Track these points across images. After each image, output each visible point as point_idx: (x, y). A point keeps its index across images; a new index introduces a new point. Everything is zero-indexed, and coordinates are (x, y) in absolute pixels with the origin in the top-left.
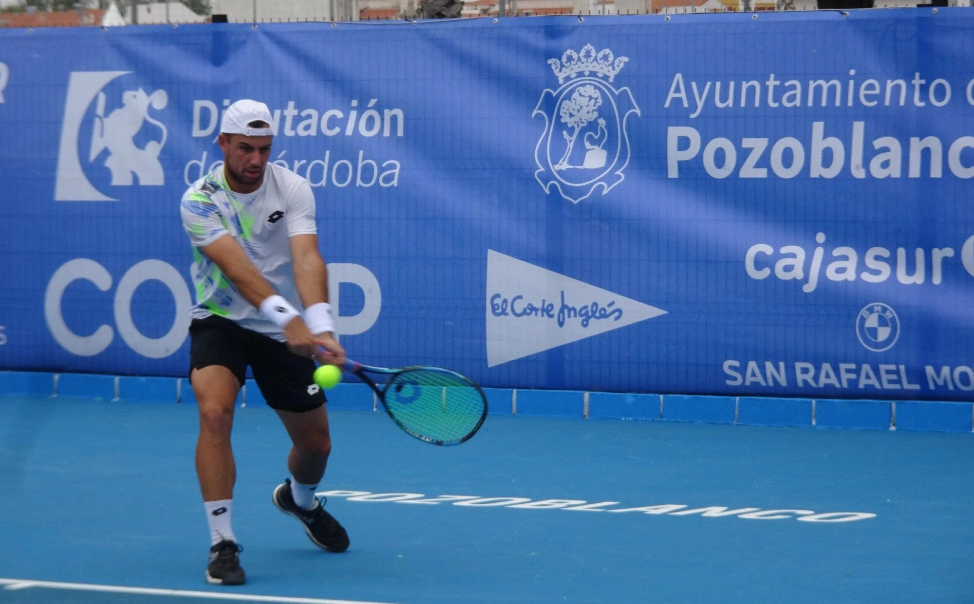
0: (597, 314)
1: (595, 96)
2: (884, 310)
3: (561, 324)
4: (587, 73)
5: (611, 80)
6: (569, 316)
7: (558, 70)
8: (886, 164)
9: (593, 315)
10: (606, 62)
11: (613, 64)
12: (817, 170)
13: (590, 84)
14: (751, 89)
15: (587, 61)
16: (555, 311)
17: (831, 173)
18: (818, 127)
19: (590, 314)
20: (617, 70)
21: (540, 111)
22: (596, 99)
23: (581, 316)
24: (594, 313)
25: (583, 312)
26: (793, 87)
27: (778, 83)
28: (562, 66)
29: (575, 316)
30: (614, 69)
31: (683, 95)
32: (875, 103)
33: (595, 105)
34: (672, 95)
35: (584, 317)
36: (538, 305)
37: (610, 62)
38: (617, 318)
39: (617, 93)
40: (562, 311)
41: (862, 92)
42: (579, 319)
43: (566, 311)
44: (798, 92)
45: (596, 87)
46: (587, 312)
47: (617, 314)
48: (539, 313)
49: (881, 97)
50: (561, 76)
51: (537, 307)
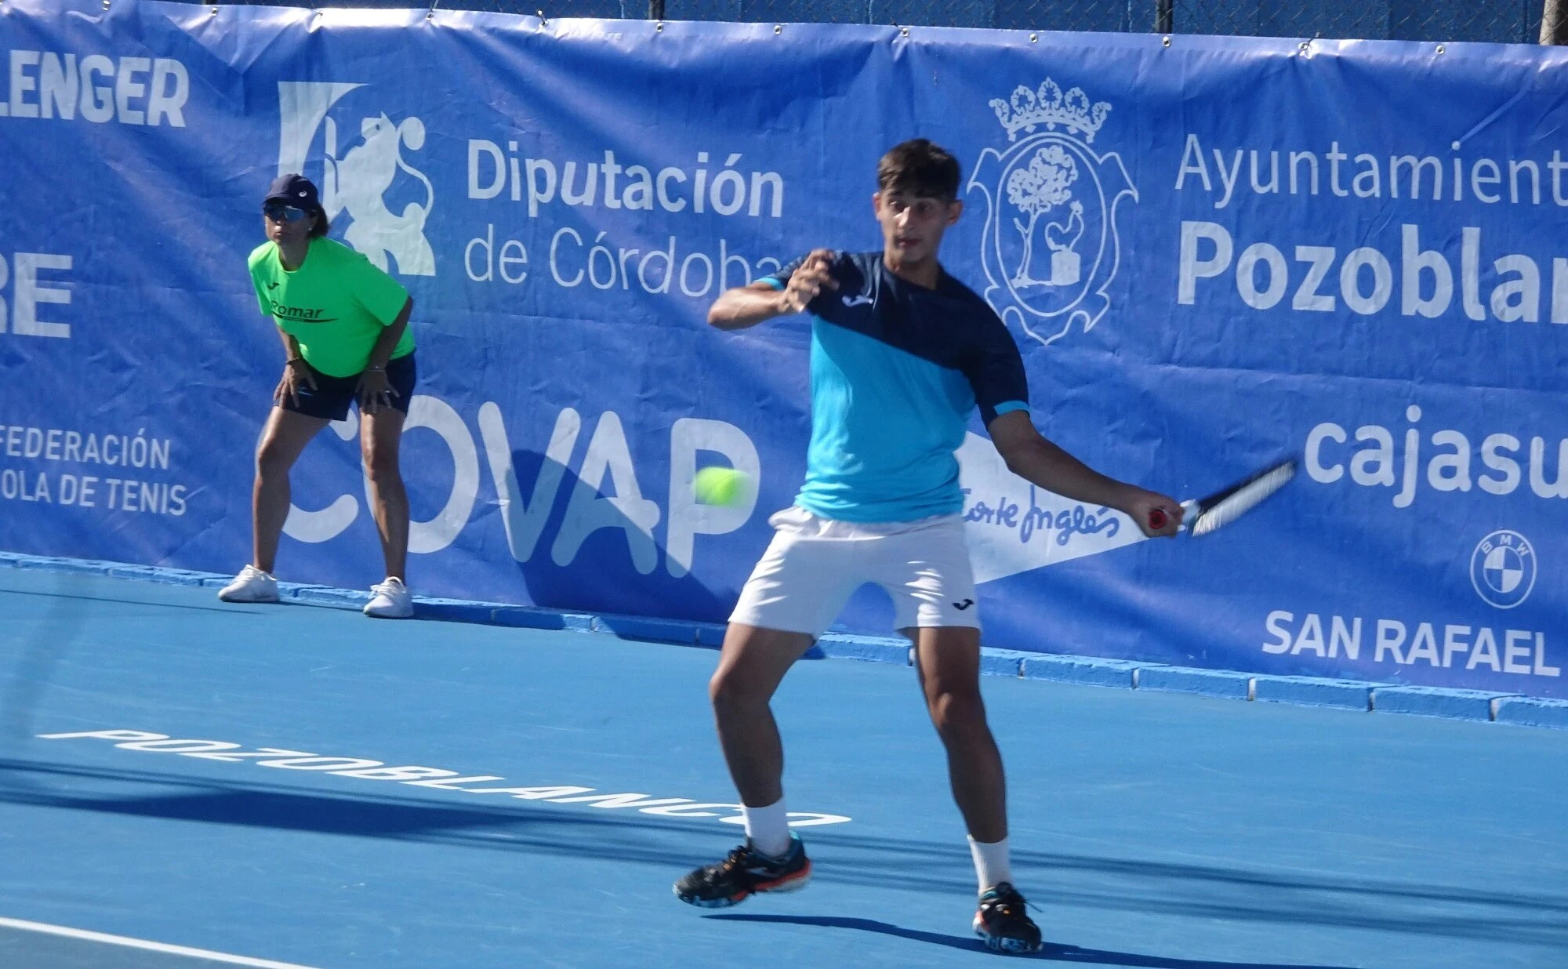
0: (1083, 526)
1: (1067, 165)
2: (1516, 542)
3: (1025, 538)
4: (1051, 126)
5: (1090, 139)
6: (1040, 527)
7: (1006, 116)
8: (1514, 300)
9: (1077, 527)
10: (1079, 109)
11: (1089, 113)
12: (1412, 304)
13: (1057, 144)
14: (1304, 165)
15: (1050, 107)
16: (1019, 518)
17: (1434, 309)
18: (1410, 233)
19: (1072, 524)
20: (1099, 124)
21: (978, 184)
22: (1069, 169)
23: (1059, 526)
24: (1078, 523)
25: (1063, 520)
26: (1367, 166)
27: (1344, 157)
28: (1012, 112)
29: (1049, 526)
30: (1093, 122)
31: (1202, 169)
32: (1496, 198)
33: (1067, 180)
34: (1185, 169)
35: (1064, 529)
36: (994, 505)
37: (1086, 111)
38: (1111, 534)
39: (1100, 161)
40: (1029, 517)
41: (1476, 180)
42: (1054, 532)
43: (1036, 517)
44: (1375, 172)
45: (1067, 150)
46: (1068, 521)
47: (1111, 527)
48: (994, 518)
49: (1503, 188)
50: (1012, 129)
51: (991, 509)
